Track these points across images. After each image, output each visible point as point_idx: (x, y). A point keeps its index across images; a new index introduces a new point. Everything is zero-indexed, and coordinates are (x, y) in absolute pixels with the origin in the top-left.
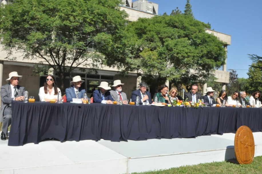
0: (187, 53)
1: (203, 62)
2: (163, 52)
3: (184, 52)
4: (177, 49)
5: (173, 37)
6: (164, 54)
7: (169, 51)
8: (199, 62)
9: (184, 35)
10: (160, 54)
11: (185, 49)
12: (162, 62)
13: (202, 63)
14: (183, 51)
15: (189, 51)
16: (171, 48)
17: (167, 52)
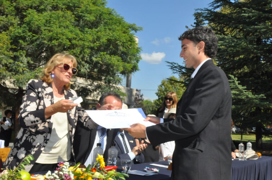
0: (70, 40)
1: (102, 60)
2: (22, 34)
3: (64, 37)
4: (50, 31)
5: (42, 7)
6: (24, 39)
7: (34, 35)
8: (94, 59)
9: (64, 7)
11: (66, 31)
12: (19, 56)
13: (99, 63)
14: (63, 35)
15: (75, 36)
16: (39, 28)
17: (29, 36)
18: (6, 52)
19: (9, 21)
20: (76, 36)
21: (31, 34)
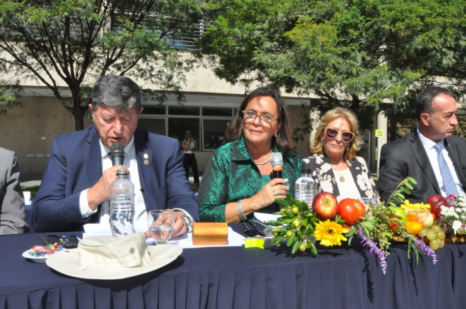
0: (422, 18)
2: (351, 21)
3: (413, 15)
4: (390, 10)
6: (356, 27)
7: (368, 18)
8: (462, 43)
10: (344, 30)
12: (351, 52)
14: (411, 12)
15: (429, 11)
16: (375, 8)
17: (361, 21)
18: (332, 49)
19: (333, 5)
20: (432, 10)
21: (364, 18)
